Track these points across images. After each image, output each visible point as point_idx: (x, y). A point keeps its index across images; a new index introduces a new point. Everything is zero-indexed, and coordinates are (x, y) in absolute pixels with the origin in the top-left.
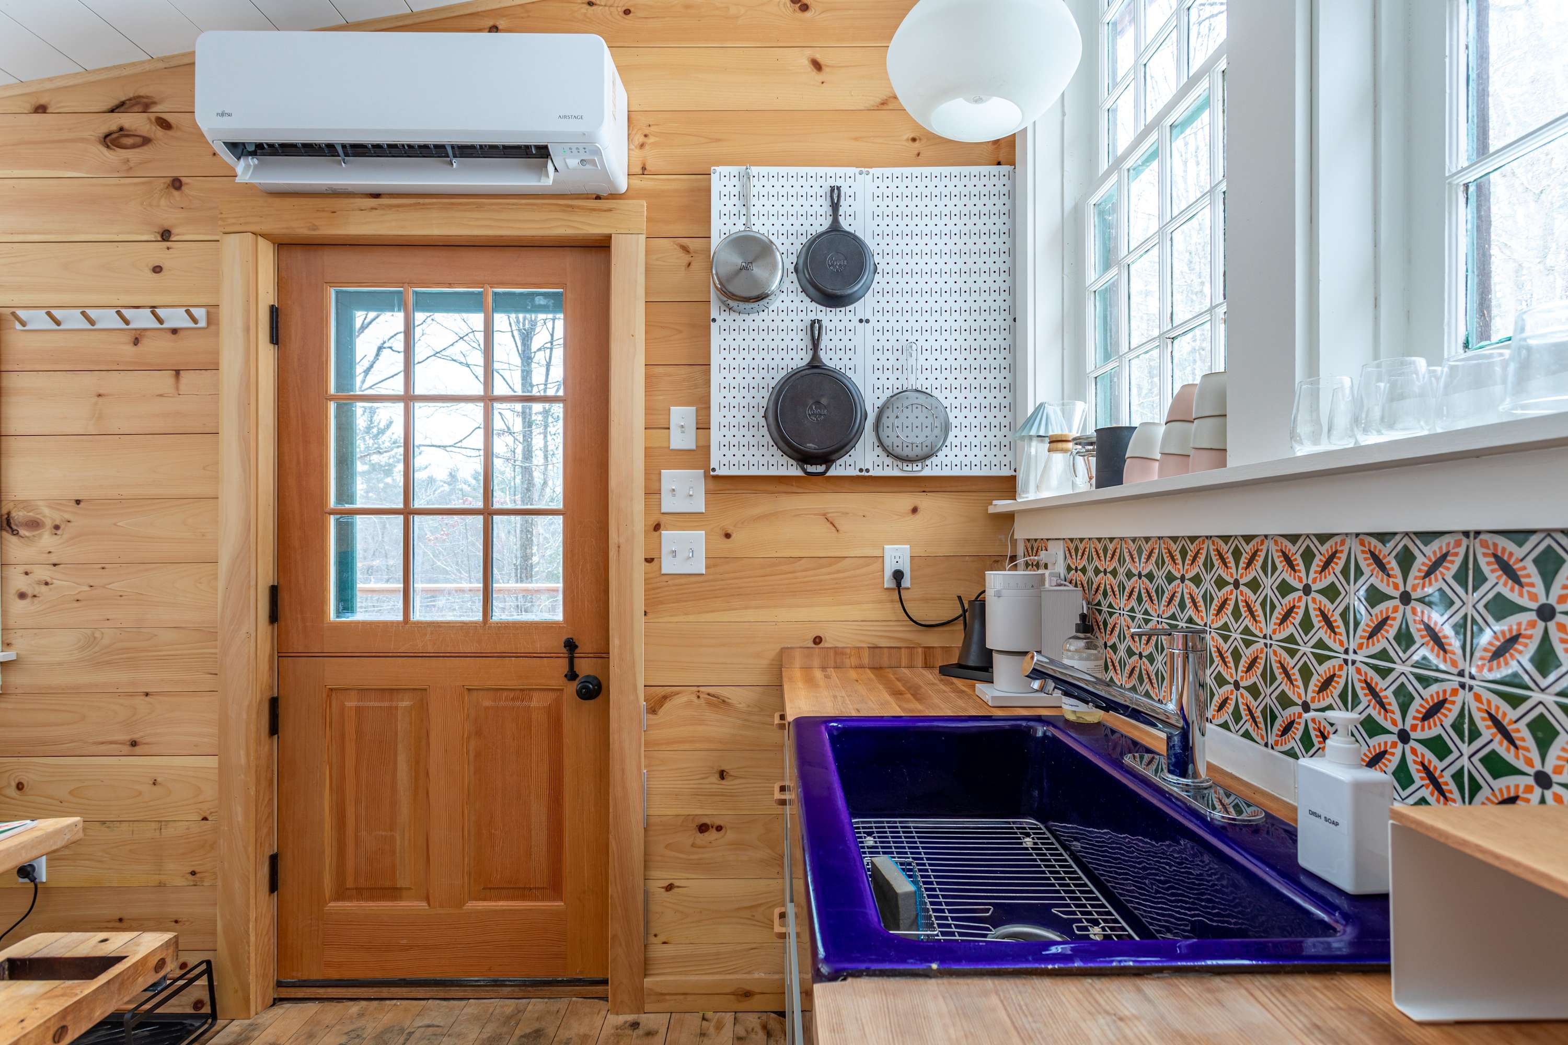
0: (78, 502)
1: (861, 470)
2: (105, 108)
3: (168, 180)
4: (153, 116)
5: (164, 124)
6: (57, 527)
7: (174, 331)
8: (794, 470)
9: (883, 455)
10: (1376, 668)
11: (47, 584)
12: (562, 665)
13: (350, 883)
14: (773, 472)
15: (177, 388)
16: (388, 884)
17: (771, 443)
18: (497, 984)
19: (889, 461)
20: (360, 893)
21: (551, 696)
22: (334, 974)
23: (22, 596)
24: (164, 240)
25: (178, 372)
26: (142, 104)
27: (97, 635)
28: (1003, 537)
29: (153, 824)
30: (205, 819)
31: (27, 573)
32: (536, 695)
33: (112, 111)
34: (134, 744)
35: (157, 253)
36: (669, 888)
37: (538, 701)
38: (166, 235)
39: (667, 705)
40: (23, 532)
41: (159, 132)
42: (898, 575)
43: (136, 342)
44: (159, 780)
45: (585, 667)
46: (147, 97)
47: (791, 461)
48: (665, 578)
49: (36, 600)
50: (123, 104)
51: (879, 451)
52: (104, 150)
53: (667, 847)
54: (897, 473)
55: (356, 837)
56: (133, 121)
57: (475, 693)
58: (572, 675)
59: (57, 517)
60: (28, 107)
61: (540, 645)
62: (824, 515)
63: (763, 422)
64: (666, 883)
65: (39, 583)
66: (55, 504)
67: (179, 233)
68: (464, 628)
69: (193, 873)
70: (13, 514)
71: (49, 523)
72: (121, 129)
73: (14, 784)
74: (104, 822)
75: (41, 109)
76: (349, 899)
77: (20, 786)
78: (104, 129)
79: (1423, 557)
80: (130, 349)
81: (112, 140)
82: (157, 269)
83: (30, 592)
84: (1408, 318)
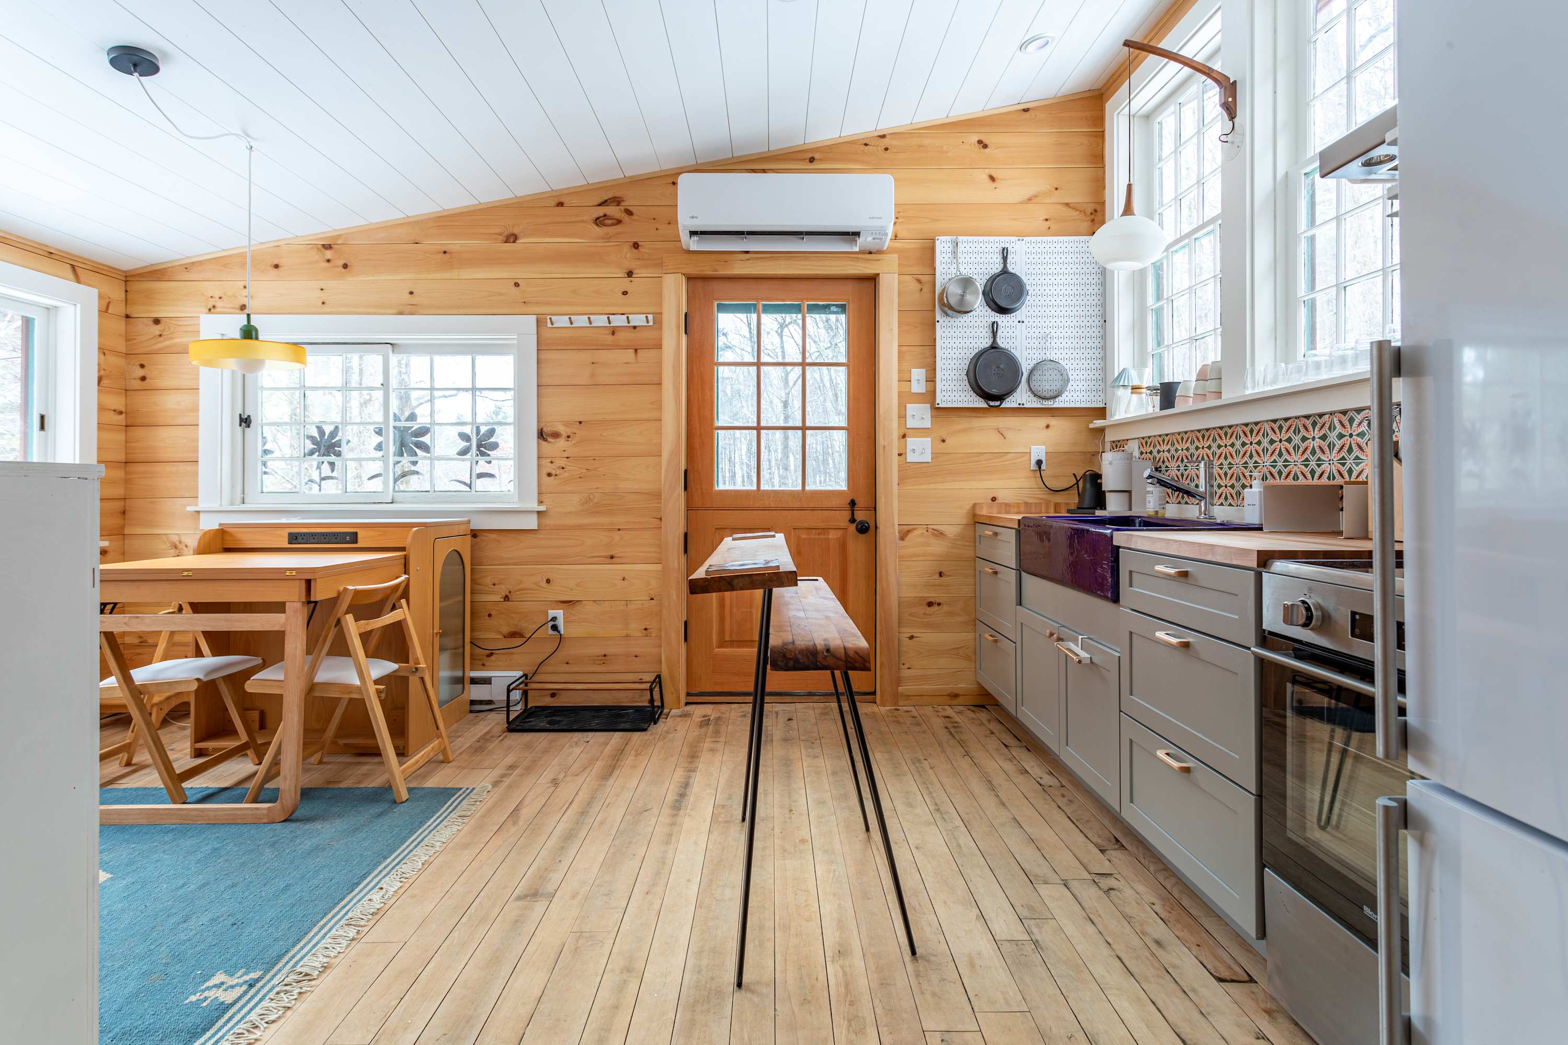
0: (580, 423)
1: (1019, 404)
2: (596, 204)
3: (632, 244)
4: (622, 208)
5: (629, 213)
6: (569, 437)
7: (635, 327)
8: (981, 404)
9: (1032, 396)
10: (1272, 466)
11: (563, 468)
12: (847, 515)
13: (727, 638)
14: (971, 405)
15: (636, 359)
16: (749, 639)
17: (970, 389)
18: (810, 694)
19: (1035, 399)
20: (732, 643)
21: (841, 532)
22: (719, 689)
23: (549, 475)
24: (629, 277)
25: (636, 350)
26: (617, 201)
27: (591, 497)
28: (1097, 441)
29: (623, 602)
30: (652, 599)
31: (552, 462)
32: (831, 532)
33: (600, 205)
34: (612, 557)
35: (625, 284)
36: (911, 637)
37: (833, 535)
38: (630, 274)
39: (910, 536)
40: (549, 439)
41: (625, 218)
42: (1039, 463)
43: (613, 333)
44: (626, 577)
45: (860, 516)
46: (620, 198)
47: (981, 399)
48: (909, 464)
49: (557, 477)
50: (606, 201)
51: (1029, 393)
52: (596, 227)
53: (910, 615)
54: (1039, 406)
55: (731, 611)
56: (612, 210)
57: (797, 531)
58: (853, 520)
59: (569, 431)
60: (553, 203)
61: (835, 503)
62: (997, 429)
63: (966, 378)
64: (909, 635)
65: (559, 468)
66: (567, 424)
67: (638, 273)
68: (792, 494)
69: (646, 629)
70: (544, 429)
71: (564, 435)
72: (605, 215)
73: (545, 580)
74: (595, 601)
75: (561, 204)
76: (726, 647)
77: (548, 581)
78: (596, 215)
79: (1285, 426)
80: (611, 336)
81: (599, 221)
82: (625, 293)
83: (553, 472)
84: (1287, 344)
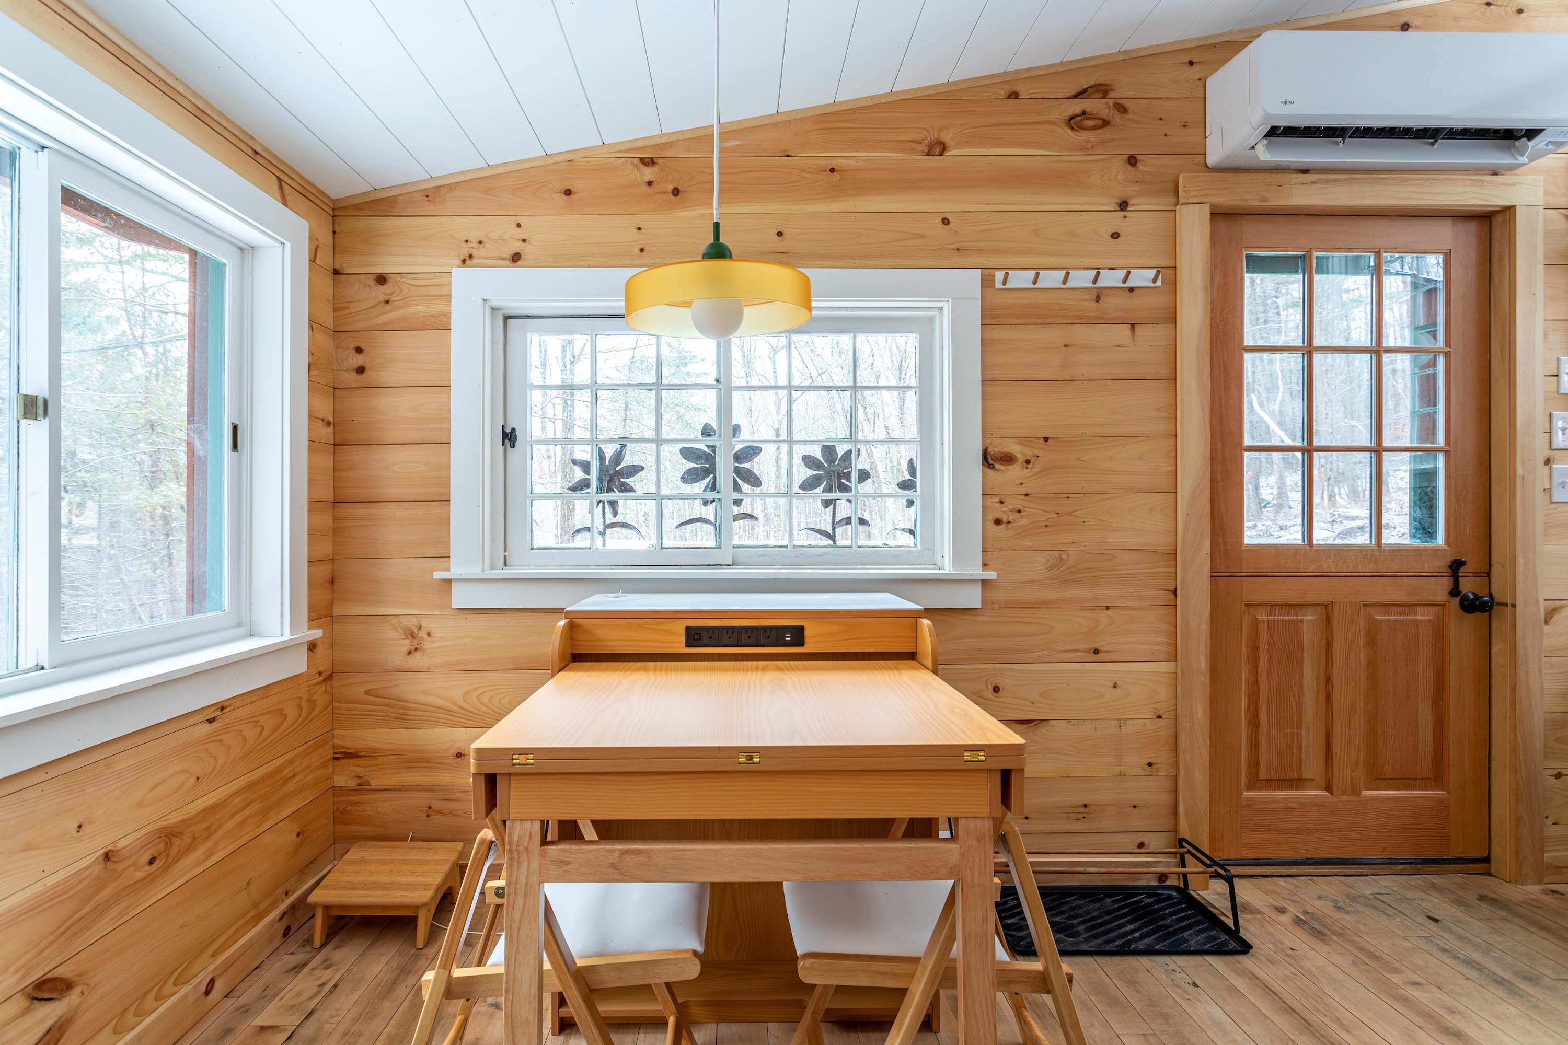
0: (1046, 439)
2: (1070, 94)
3: (1125, 157)
4: (1111, 102)
5: (1121, 109)
6: (1028, 462)
7: (1131, 290)
11: (1019, 511)
12: (1446, 583)
13: (1263, 775)
15: (1133, 340)
16: (1295, 776)
18: (1392, 862)
20: (1269, 783)
21: (1434, 610)
22: (1250, 854)
23: (998, 522)
24: (1122, 210)
25: (1133, 326)
26: (1102, 90)
27: (1064, 556)
29: (1113, 722)
30: (1159, 717)
31: (1002, 502)
32: (1419, 610)
33: (1076, 96)
34: (1096, 651)
35: (1116, 221)
36: (1559, 776)
37: (1423, 616)
38: (1123, 206)
39: (1557, 618)
40: (997, 466)
41: (1117, 118)
43: (1098, 299)
44: (1119, 683)
45: (1468, 586)
46: (1106, 85)
48: (1554, 506)
49: (1010, 526)
50: (1085, 91)
52: (1069, 131)
53: (1556, 740)
55: (1268, 734)
56: (1093, 105)
57: (1368, 608)
58: (1455, 591)
59: (1029, 453)
60: (1003, 93)
61: (1428, 566)
64: (1555, 772)
65: (1012, 511)
66: (1025, 442)
67: (1136, 203)
68: (1360, 550)
69: (1150, 764)
70: (990, 450)
71: (1021, 459)
72: (1084, 113)
73: (991, 688)
74: (1070, 721)
75: (1014, 95)
76: (1260, 789)
77: (996, 689)
78: (1069, 113)
80: (1093, 305)
81: (1074, 123)
82: (1115, 236)
83: (1004, 518)
